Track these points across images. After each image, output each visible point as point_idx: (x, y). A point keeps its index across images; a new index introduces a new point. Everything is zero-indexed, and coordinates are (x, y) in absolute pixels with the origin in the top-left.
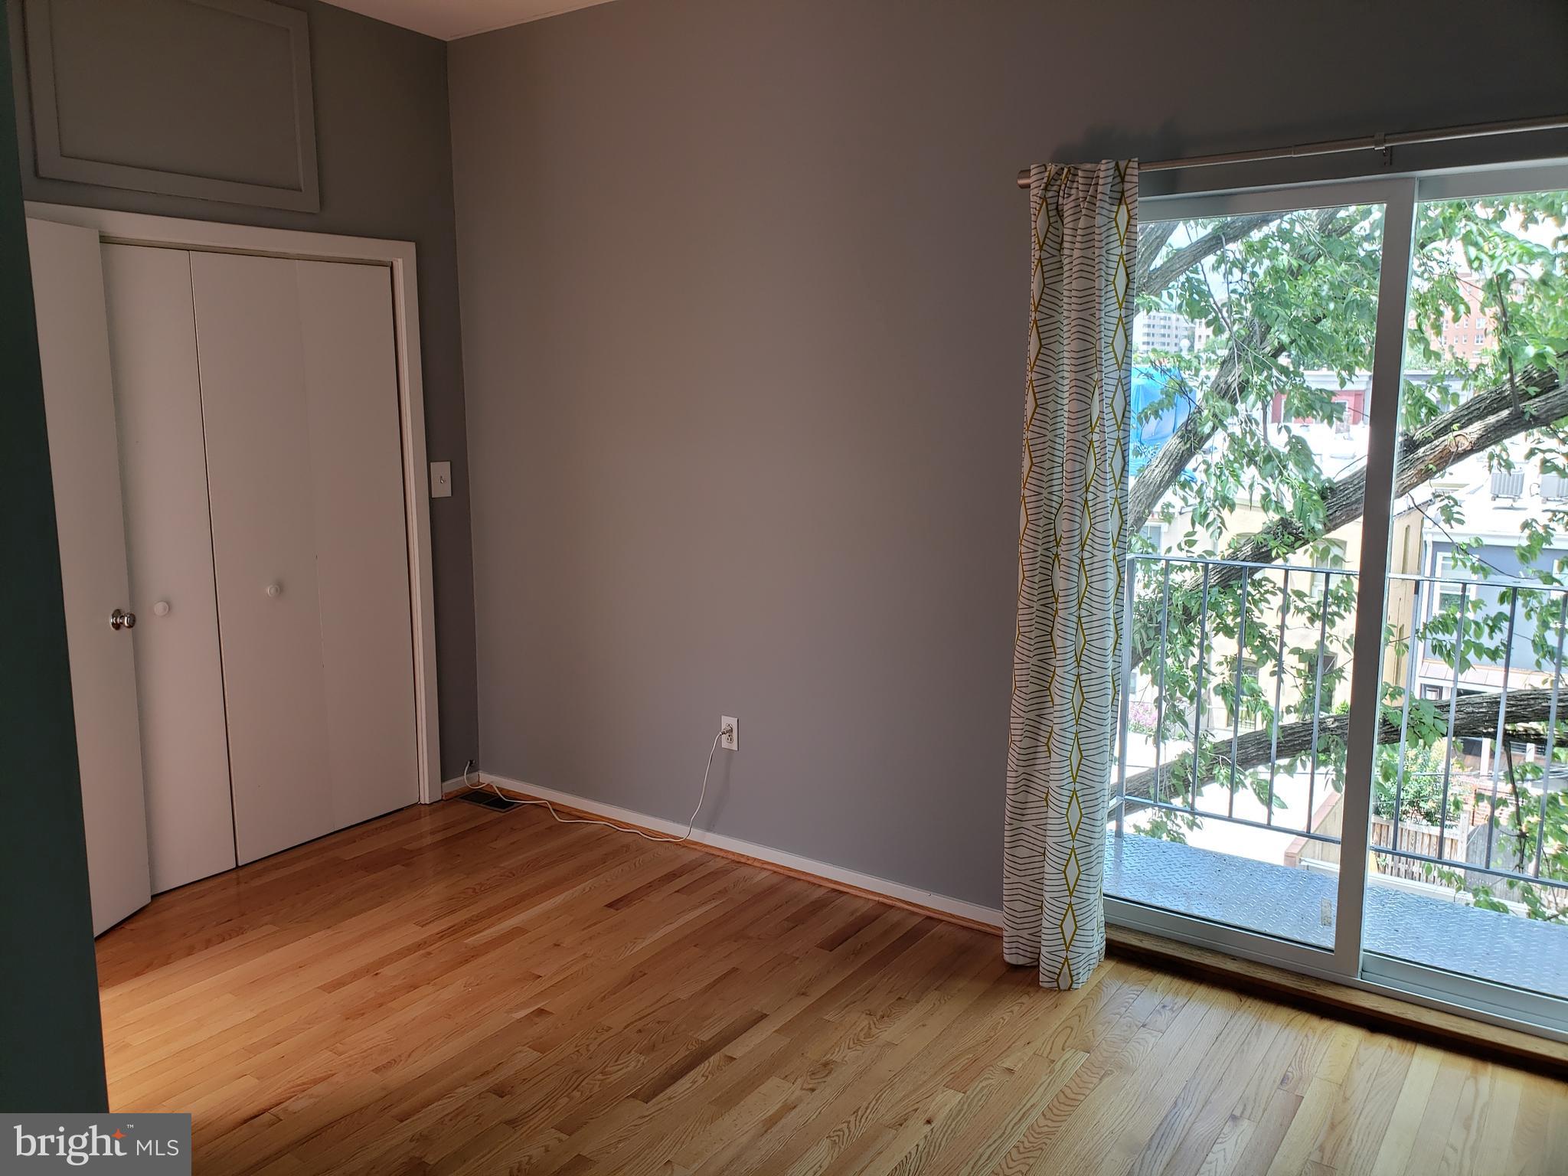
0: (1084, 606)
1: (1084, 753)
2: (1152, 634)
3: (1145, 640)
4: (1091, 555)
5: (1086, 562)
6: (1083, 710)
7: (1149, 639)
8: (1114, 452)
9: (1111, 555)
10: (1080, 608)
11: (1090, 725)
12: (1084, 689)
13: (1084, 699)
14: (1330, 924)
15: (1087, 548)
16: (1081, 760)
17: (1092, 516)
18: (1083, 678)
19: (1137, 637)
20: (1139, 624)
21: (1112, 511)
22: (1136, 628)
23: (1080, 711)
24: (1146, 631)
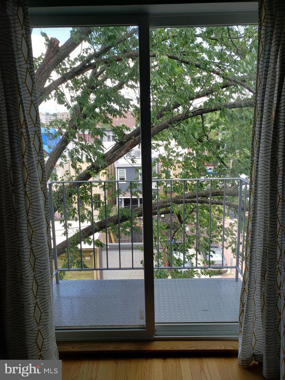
0: (29, 214)
1: (39, 284)
2: (59, 202)
3: (58, 204)
4: (30, 189)
5: (28, 193)
6: (36, 263)
7: (59, 204)
8: (34, 138)
9: (40, 188)
10: (28, 216)
11: (40, 270)
12: (35, 254)
13: (36, 259)
14: (143, 318)
15: (27, 186)
16: (38, 287)
17: (28, 170)
18: (34, 248)
19: (55, 204)
20: (55, 200)
21: (37, 167)
22: (54, 201)
23: (34, 265)
24: (58, 202)
